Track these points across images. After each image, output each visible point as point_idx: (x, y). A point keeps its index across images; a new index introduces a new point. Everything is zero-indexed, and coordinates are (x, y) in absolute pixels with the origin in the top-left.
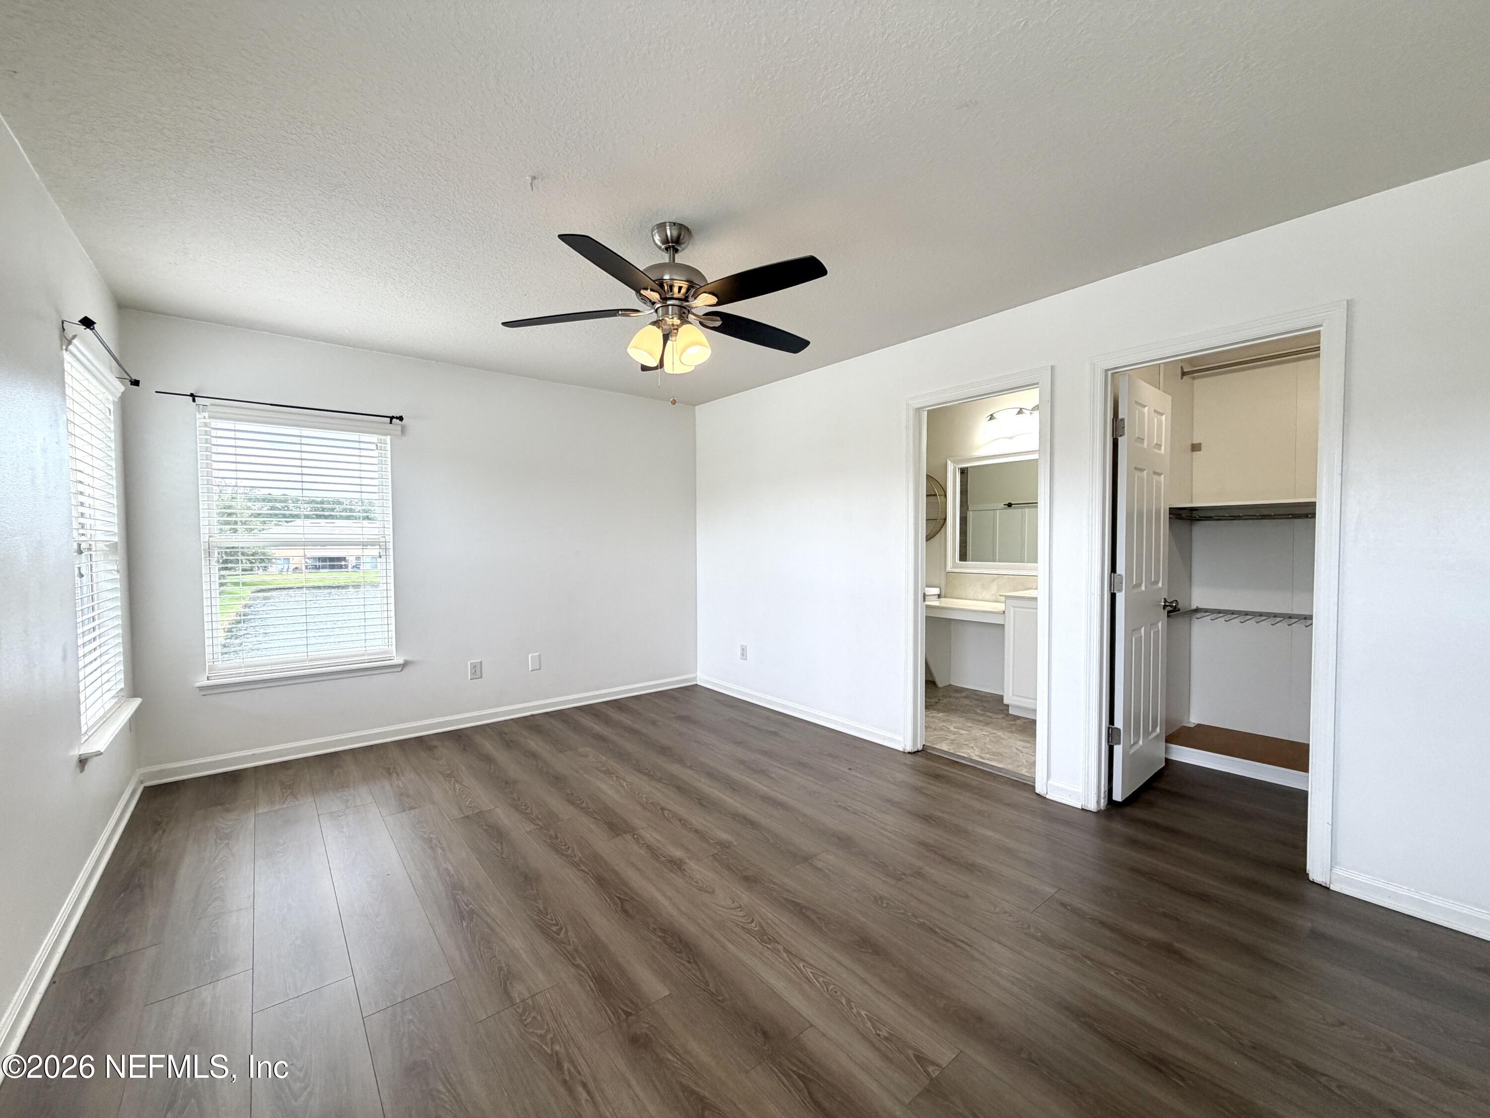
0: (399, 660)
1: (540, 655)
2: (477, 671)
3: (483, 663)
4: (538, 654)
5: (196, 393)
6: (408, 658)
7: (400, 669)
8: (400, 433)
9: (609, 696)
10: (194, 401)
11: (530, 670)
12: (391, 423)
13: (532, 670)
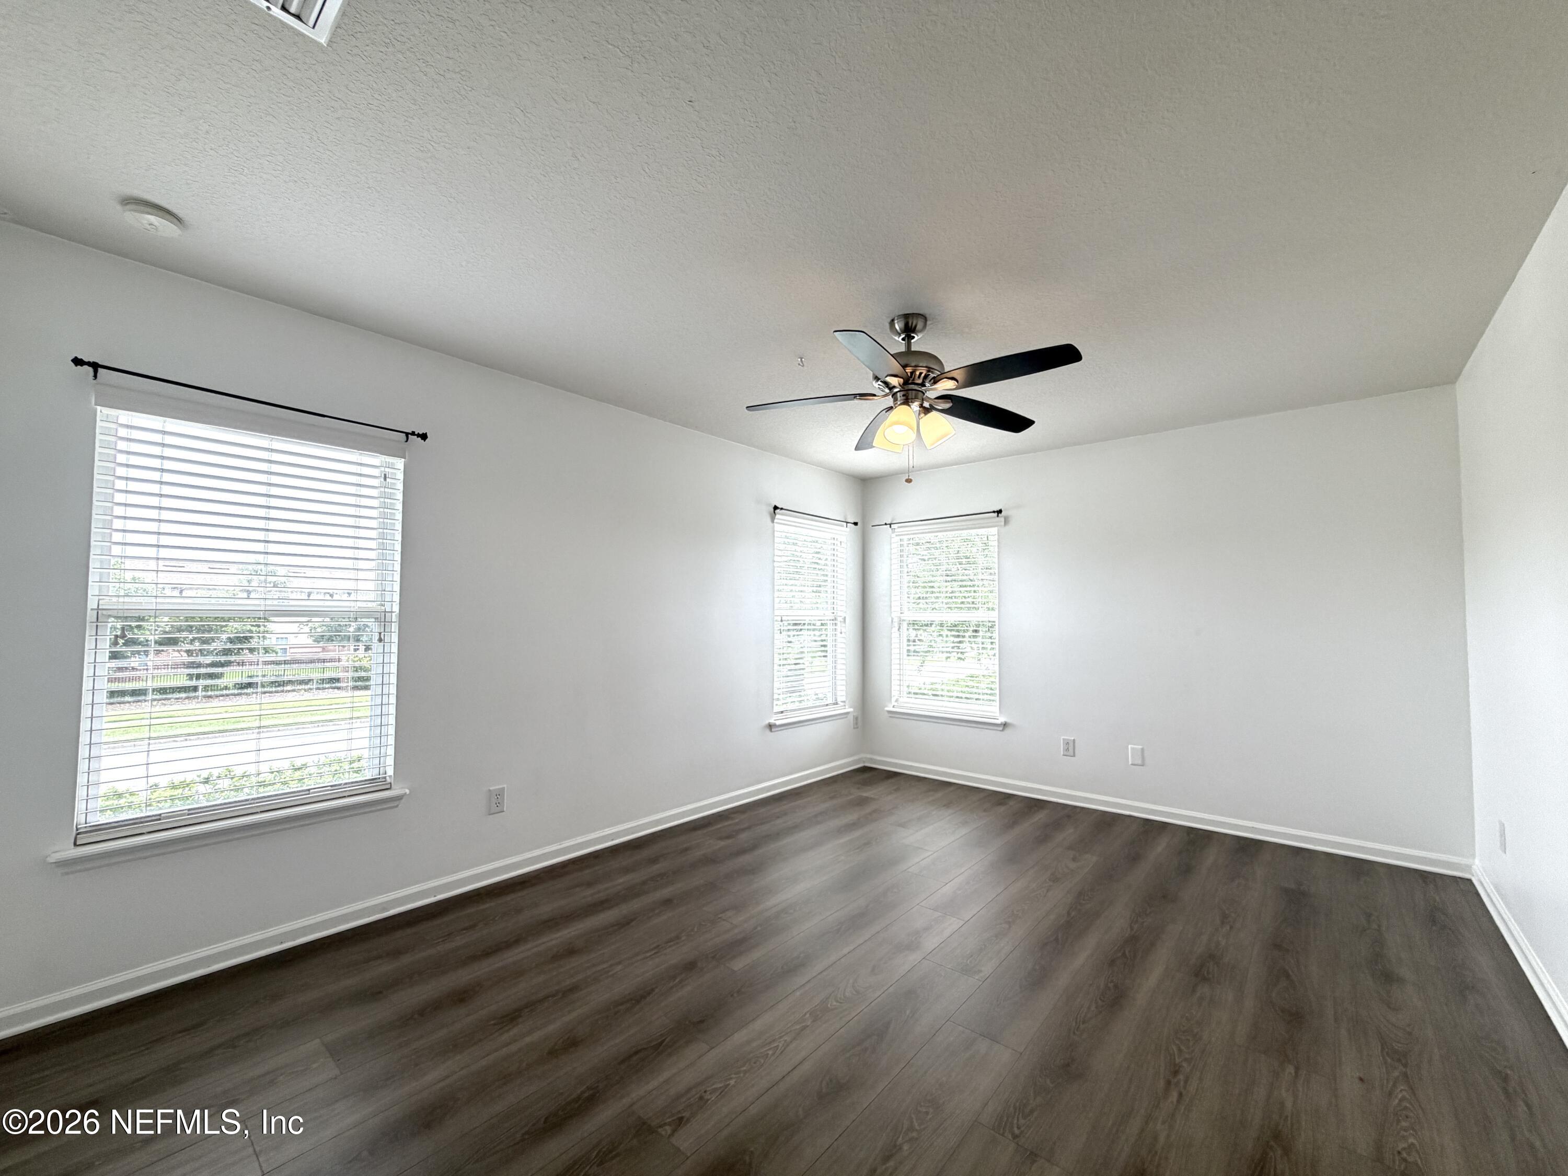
0: (1002, 720)
1: (1142, 749)
2: (1070, 748)
3: (1076, 742)
4: (1140, 747)
5: (893, 519)
6: (1008, 721)
7: (1001, 729)
8: (1003, 523)
9: (1252, 832)
10: (890, 527)
11: (1130, 763)
12: (998, 516)
13: (1132, 764)
